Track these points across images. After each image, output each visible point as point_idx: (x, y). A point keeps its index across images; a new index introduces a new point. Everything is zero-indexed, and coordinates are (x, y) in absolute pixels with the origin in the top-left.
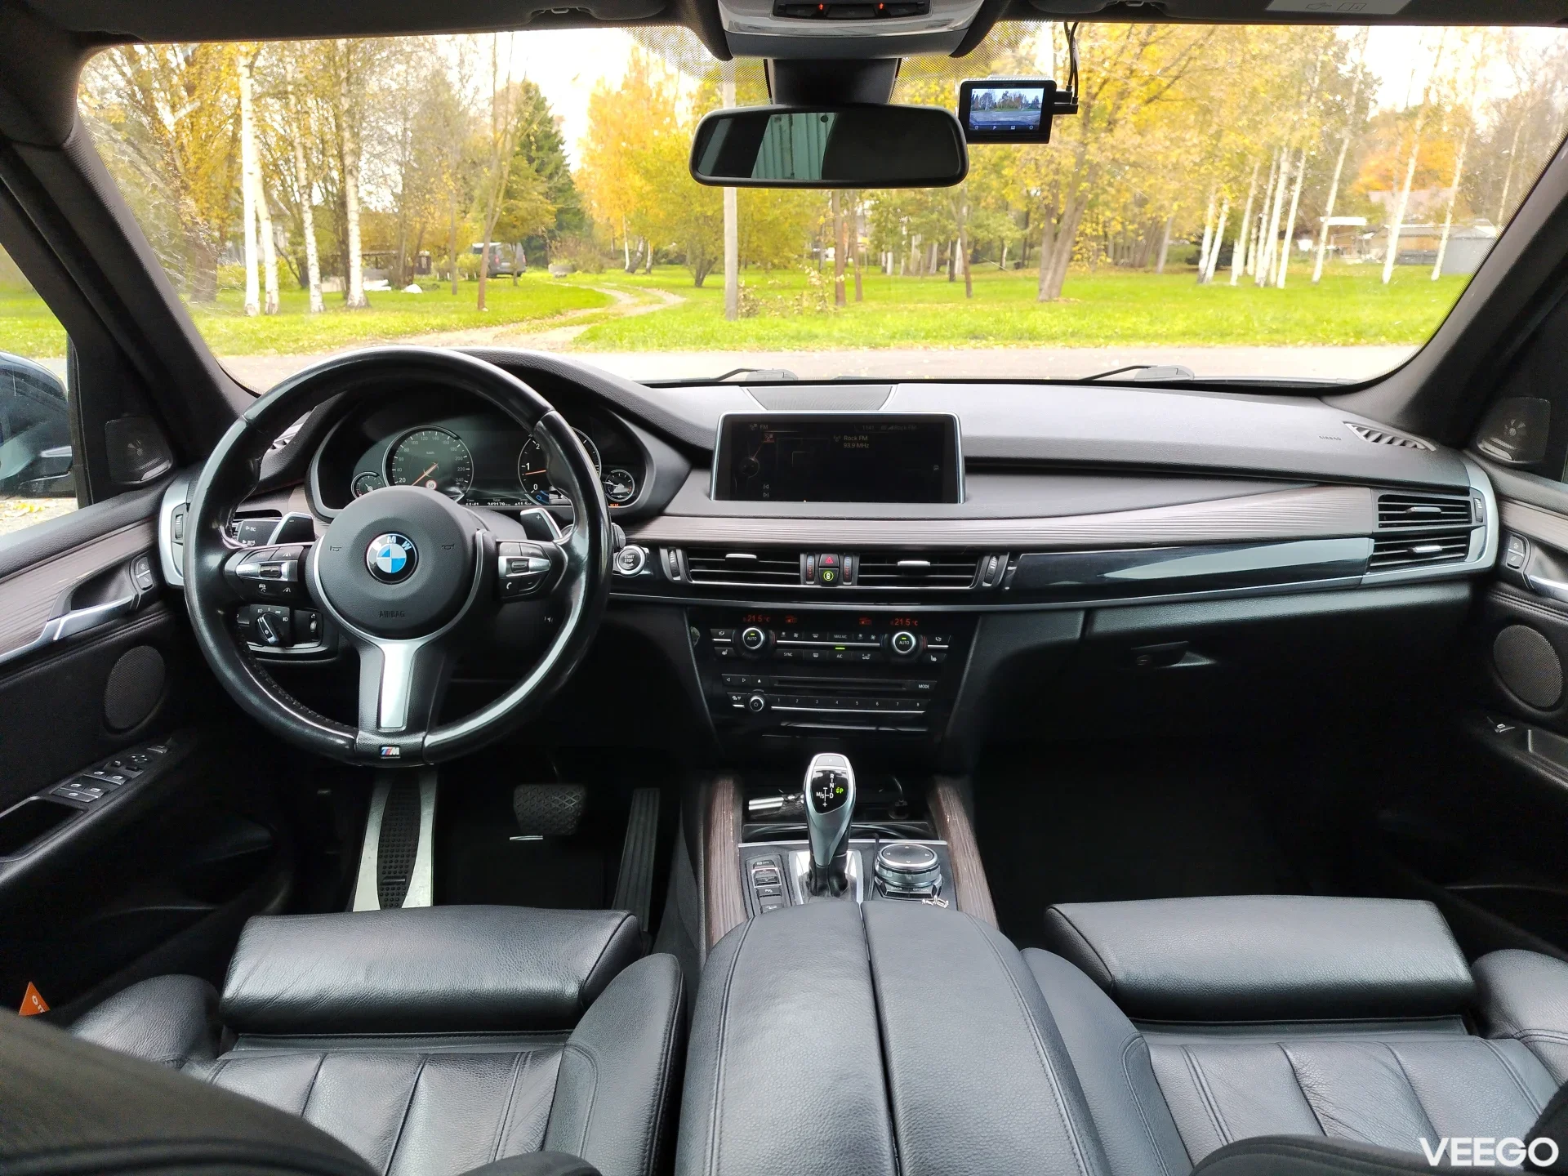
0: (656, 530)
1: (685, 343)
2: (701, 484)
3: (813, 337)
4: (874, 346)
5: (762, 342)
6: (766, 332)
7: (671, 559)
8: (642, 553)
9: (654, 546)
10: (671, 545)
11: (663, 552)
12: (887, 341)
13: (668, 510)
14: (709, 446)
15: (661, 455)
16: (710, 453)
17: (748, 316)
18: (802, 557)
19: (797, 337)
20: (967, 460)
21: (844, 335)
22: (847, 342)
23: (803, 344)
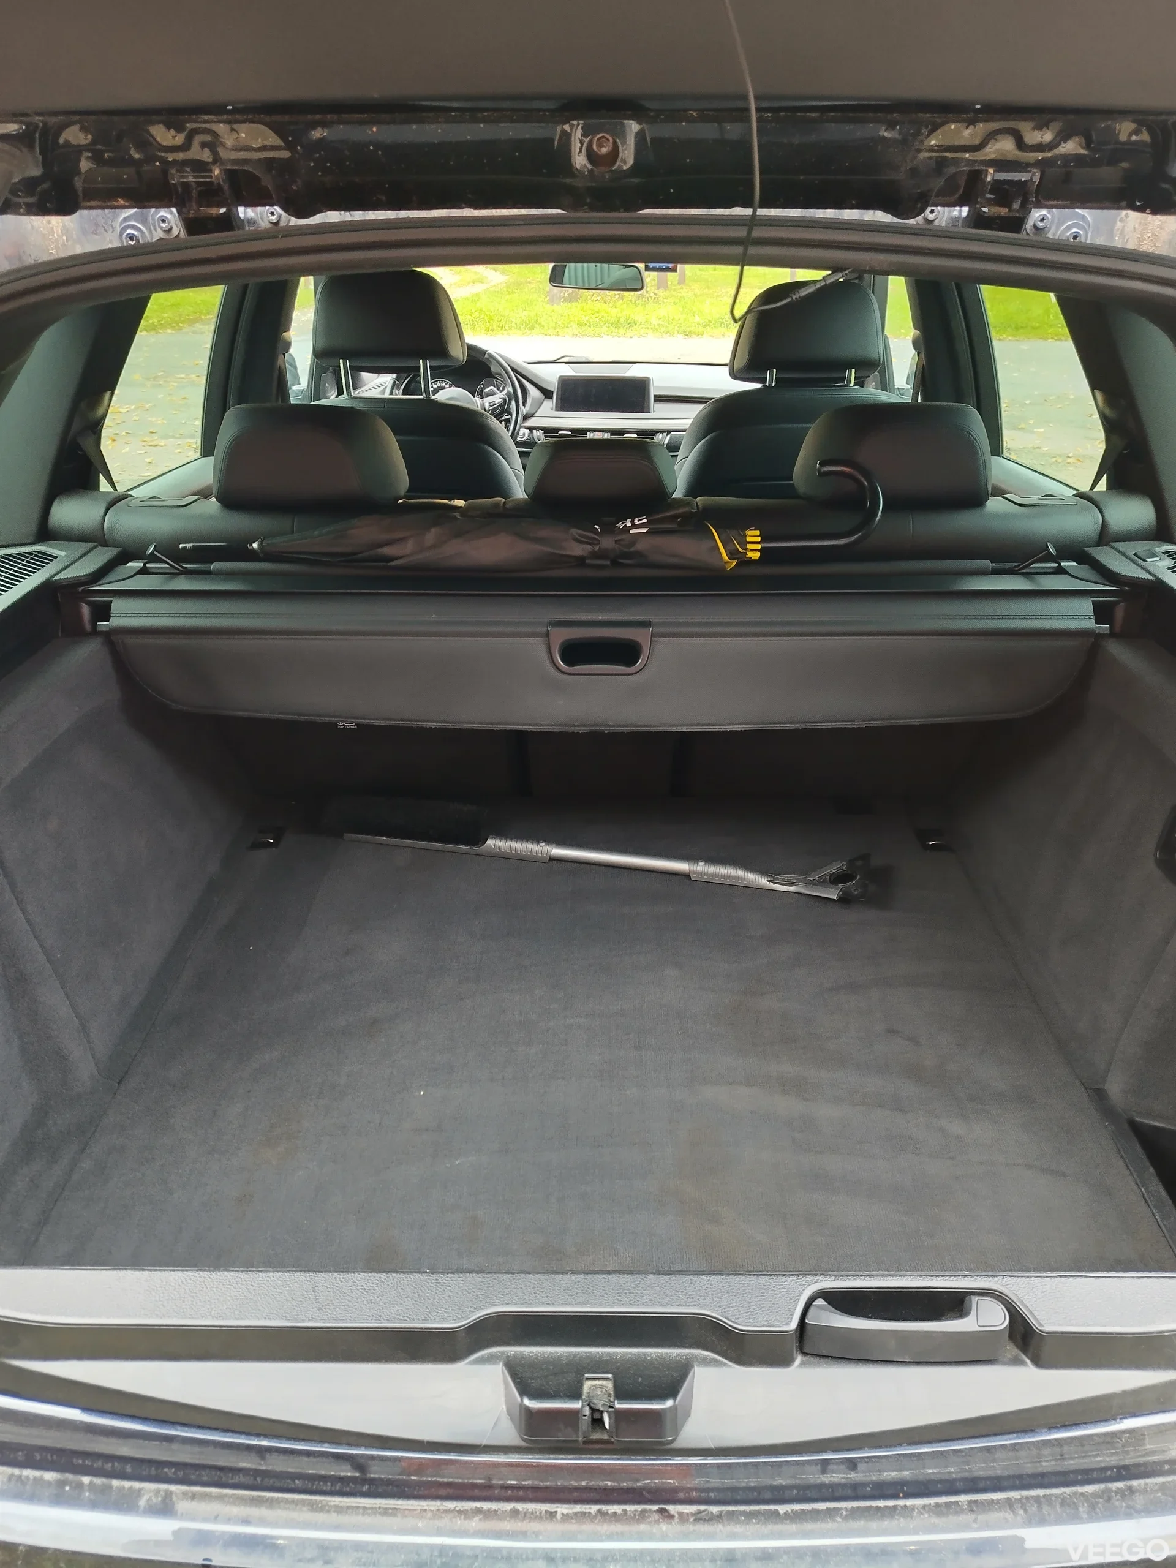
0: (531, 422)
1: (510, 328)
2: (549, 405)
3: (632, 324)
4: (688, 334)
5: (583, 328)
6: (587, 318)
7: (538, 434)
8: (527, 432)
9: (531, 429)
10: (537, 429)
11: (534, 431)
12: (701, 329)
13: (536, 415)
14: (552, 389)
15: (533, 392)
16: (552, 392)
17: (570, 301)
18: (588, 433)
19: (617, 324)
20: (655, 396)
21: (661, 322)
22: (663, 329)
23: (622, 331)
